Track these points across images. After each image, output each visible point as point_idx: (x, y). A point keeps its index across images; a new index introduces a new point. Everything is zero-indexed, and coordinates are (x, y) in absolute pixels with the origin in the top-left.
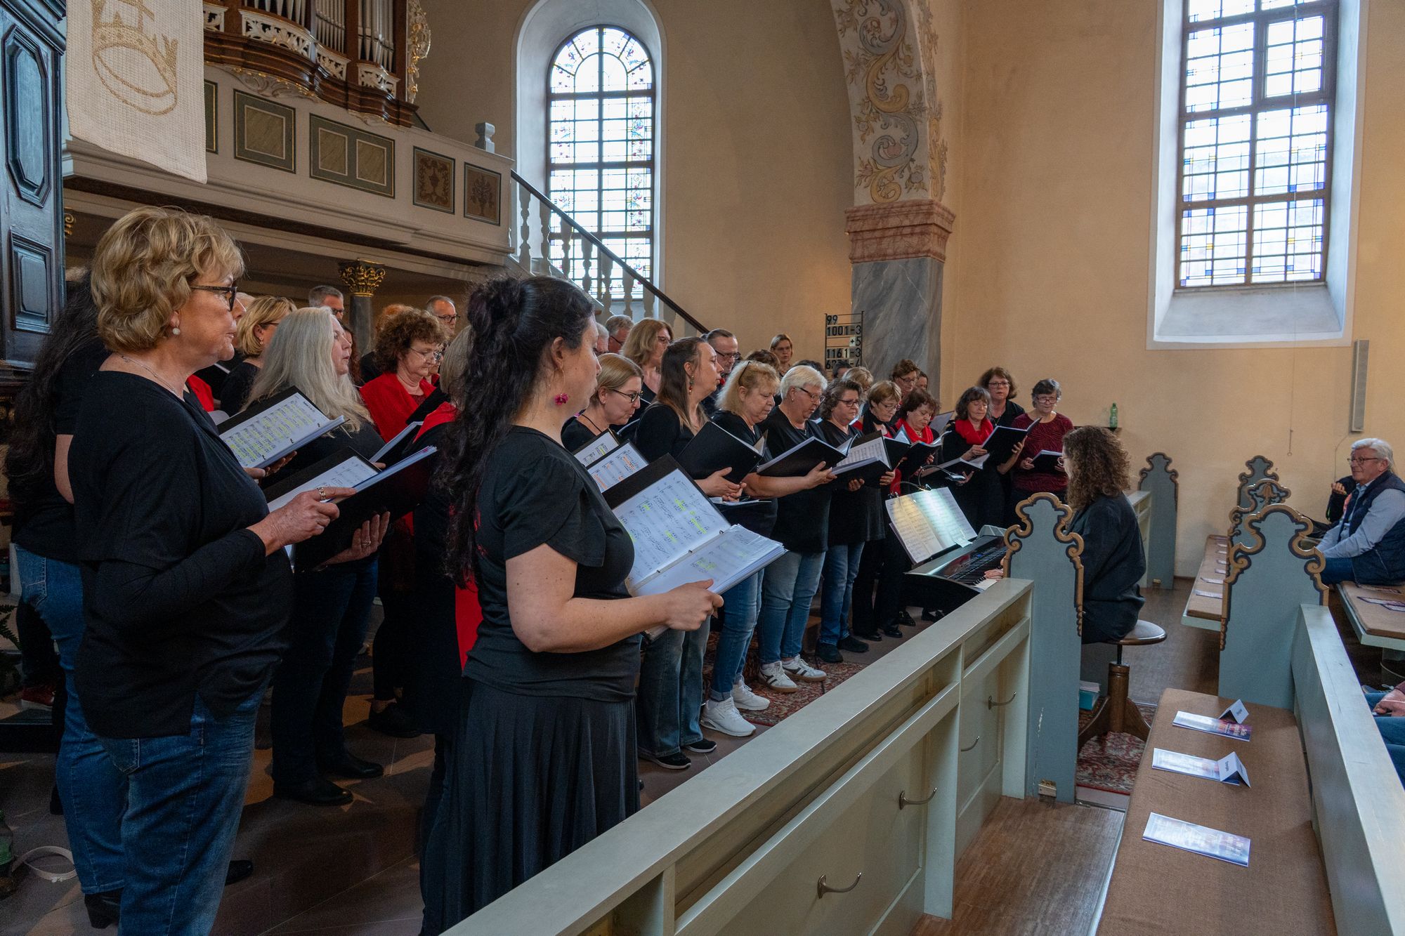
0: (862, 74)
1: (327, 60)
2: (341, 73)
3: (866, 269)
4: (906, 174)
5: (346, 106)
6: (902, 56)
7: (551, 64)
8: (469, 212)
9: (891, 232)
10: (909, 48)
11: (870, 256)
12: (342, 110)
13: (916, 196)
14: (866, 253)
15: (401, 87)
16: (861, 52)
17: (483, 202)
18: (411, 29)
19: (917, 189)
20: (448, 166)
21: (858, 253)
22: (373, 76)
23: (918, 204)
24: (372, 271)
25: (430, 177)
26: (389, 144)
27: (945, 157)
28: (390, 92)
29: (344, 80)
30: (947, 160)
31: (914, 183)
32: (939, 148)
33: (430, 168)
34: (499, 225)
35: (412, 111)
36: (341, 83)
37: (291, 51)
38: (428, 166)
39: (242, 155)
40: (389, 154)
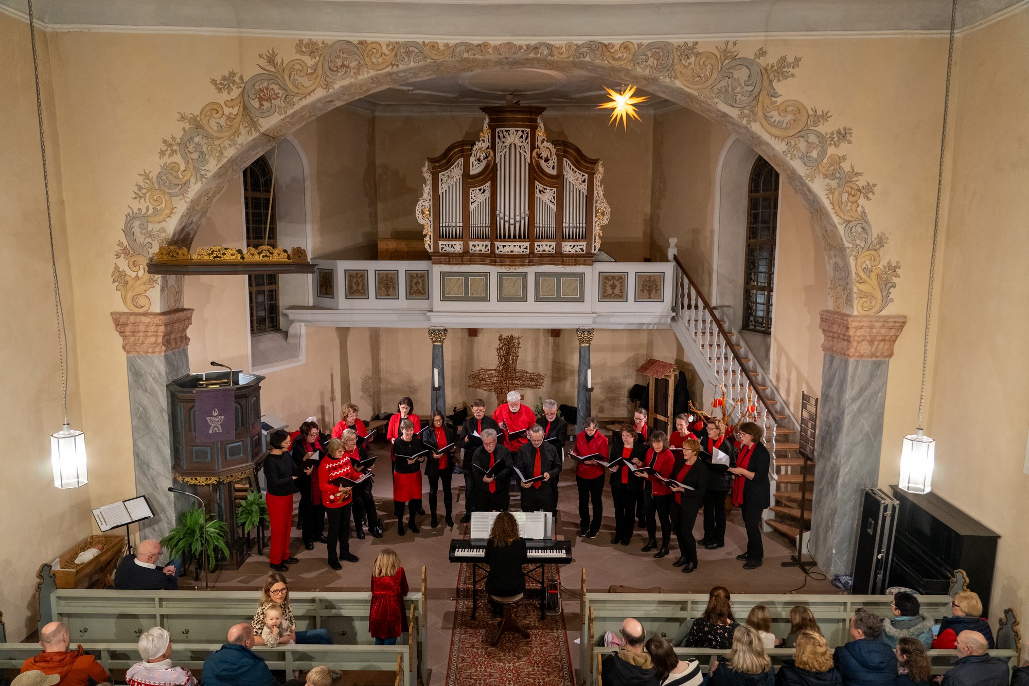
3: (828, 357)
4: (846, 293)
5: (555, 264)
8: (639, 298)
11: (830, 349)
12: (553, 266)
13: (849, 310)
14: (828, 346)
15: (589, 245)
18: (597, 212)
19: (849, 305)
20: (623, 277)
21: (825, 345)
22: (569, 246)
24: (586, 333)
25: (611, 286)
26: (581, 276)
27: (894, 274)
28: (582, 249)
29: (554, 252)
30: (897, 276)
31: (849, 301)
32: (878, 271)
33: (610, 280)
34: (663, 301)
35: (592, 257)
36: (551, 254)
37: (515, 253)
38: (608, 280)
39: (501, 299)
40: (581, 281)
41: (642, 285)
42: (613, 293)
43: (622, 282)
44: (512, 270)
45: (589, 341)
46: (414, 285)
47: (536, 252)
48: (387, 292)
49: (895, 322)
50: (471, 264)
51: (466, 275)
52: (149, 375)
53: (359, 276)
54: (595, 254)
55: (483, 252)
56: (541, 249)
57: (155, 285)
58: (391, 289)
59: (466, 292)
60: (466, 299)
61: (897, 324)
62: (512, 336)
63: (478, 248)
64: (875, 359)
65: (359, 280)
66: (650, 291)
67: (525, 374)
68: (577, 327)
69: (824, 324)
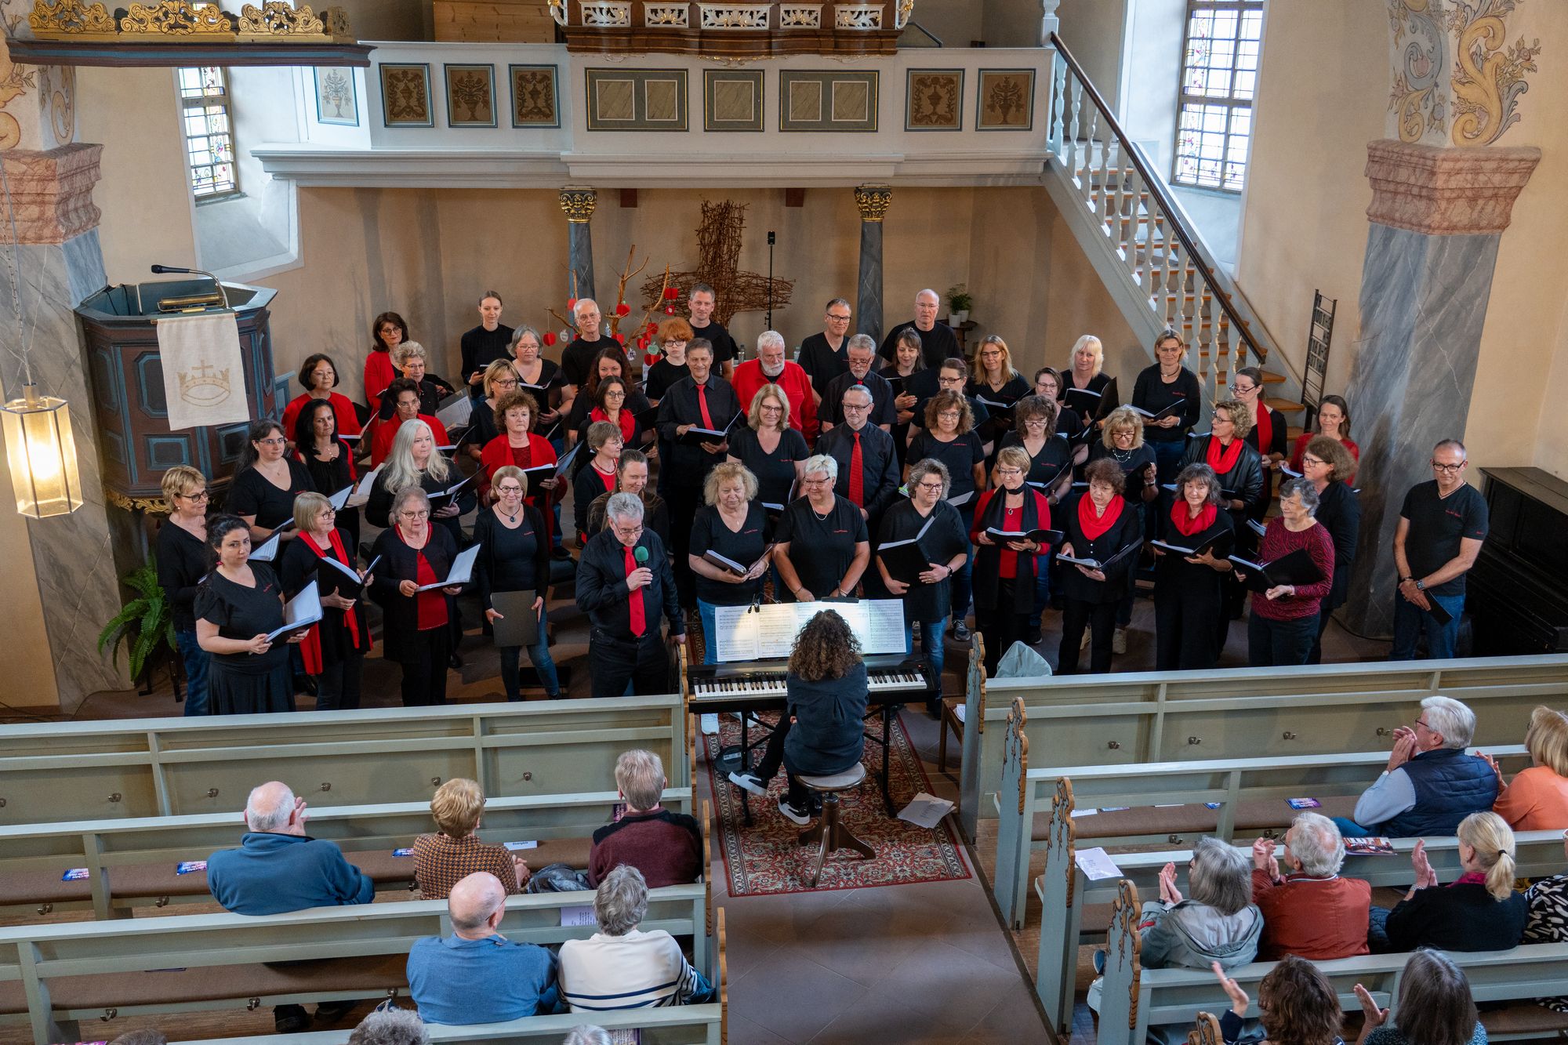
3: (1379, 232)
4: (1430, 104)
5: (819, 53)
8: (983, 123)
9: (1402, 189)
11: (1384, 217)
12: (816, 57)
13: (1431, 140)
14: (1381, 211)
15: (889, 13)
19: (1435, 128)
20: (955, 79)
21: (1375, 208)
23: (1427, 155)
24: (877, 196)
25: (929, 97)
26: (872, 76)
27: (1527, 64)
28: (874, 20)
29: (818, 26)
30: (1533, 69)
31: (1436, 120)
32: (1499, 59)
33: (930, 86)
34: (1031, 129)
35: (896, 37)
36: (814, 31)
37: (741, 28)
38: (926, 85)
39: (712, 126)
40: (872, 86)
41: (992, 97)
42: (934, 113)
43: (952, 89)
44: (734, 63)
45: (882, 212)
46: (528, 96)
47: (782, 25)
48: (472, 110)
49: (1520, 160)
50: (649, 51)
51: (639, 74)
52: (32, 290)
53: (410, 76)
54: (901, 32)
55: (674, 25)
56: (793, 18)
57: (26, 88)
58: (481, 105)
59: (640, 112)
60: (639, 125)
61: (1523, 165)
62: (727, 203)
63: (662, 17)
64: (1476, 232)
65: (412, 85)
66: (1006, 109)
67: (754, 281)
68: (859, 185)
69: (1377, 166)
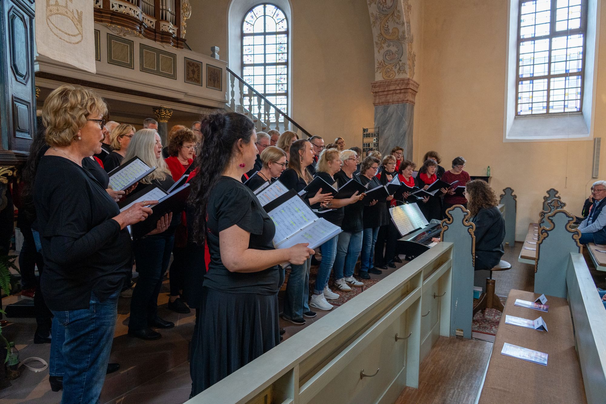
0: (378, 23)
1: (147, 20)
2: (153, 25)
3: (381, 108)
4: (398, 67)
5: (155, 40)
6: (396, 15)
7: (243, 21)
8: (208, 85)
9: (391, 92)
10: (399, 11)
11: (382, 103)
12: (154, 41)
13: (402, 76)
14: (380, 102)
15: (179, 31)
16: (378, 13)
17: (214, 81)
18: (183, 6)
19: (402, 73)
20: (199, 65)
21: (377, 101)
22: (167, 27)
23: (403, 80)
24: (167, 111)
25: (191, 70)
26: (174, 56)
27: (415, 59)
29: (154, 29)
31: (401, 71)
32: (412, 55)
34: (221, 91)
38: (190, 66)
39: (111, 61)
40: (174, 61)
41: (210, 76)
42: (193, 77)
43: (199, 69)
54: (183, 40)
